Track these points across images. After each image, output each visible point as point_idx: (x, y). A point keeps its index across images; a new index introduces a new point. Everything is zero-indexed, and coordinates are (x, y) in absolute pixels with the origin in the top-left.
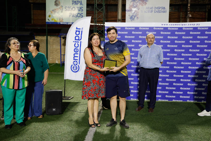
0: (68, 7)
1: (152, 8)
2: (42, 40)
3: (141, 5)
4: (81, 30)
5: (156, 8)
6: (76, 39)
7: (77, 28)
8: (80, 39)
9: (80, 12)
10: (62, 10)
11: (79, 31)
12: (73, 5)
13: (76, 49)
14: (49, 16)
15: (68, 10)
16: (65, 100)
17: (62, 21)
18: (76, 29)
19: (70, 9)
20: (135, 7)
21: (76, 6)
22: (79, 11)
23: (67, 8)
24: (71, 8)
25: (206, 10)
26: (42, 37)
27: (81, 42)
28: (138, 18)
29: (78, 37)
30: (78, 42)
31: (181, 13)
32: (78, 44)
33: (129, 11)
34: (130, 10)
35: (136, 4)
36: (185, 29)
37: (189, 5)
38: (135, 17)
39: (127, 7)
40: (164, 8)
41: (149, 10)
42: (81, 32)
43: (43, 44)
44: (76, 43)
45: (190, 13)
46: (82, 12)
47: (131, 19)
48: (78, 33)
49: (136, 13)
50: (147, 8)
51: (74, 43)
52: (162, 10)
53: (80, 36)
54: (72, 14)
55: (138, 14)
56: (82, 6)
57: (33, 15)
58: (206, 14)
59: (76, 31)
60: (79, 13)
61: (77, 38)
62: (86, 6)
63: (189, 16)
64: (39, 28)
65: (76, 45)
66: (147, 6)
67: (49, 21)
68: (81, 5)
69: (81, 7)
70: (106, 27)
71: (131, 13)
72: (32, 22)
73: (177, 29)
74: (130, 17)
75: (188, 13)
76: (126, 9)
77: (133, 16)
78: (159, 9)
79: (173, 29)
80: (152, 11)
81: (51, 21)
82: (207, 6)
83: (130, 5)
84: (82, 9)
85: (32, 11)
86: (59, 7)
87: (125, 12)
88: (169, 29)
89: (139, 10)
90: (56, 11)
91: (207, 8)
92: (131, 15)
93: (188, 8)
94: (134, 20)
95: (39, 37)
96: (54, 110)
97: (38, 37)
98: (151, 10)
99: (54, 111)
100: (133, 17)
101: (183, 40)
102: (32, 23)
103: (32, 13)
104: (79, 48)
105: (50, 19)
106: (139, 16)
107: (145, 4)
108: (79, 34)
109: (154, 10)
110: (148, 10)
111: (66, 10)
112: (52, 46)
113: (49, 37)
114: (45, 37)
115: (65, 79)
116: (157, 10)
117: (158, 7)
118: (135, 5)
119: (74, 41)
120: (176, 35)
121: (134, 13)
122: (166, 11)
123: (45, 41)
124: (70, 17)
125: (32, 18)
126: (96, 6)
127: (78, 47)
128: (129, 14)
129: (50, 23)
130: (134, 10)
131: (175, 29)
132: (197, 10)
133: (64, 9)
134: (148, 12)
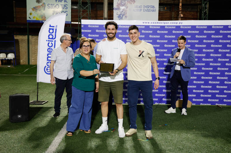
0: (51, 4)
1: (141, 7)
2: (22, 40)
3: (130, 4)
4: (55, 28)
5: (145, 6)
6: (49, 38)
7: (50, 25)
8: (54, 37)
9: (65, 10)
10: (45, 7)
11: (53, 29)
12: (56, 2)
13: (50, 48)
14: (30, 14)
15: (51, 8)
16: (37, 105)
17: (44, 19)
18: (50, 27)
19: (54, 7)
20: (123, 6)
21: (60, 3)
22: (63, 8)
23: (50, 6)
24: (54, 5)
25: (198, 10)
26: (23, 36)
27: (55, 41)
28: (126, 17)
29: (52, 35)
30: (52, 41)
31: (173, 13)
32: (52, 43)
33: (116, 9)
34: (118, 9)
35: (124, 2)
36: (167, 27)
37: (181, 5)
38: (123, 16)
39: (115, 6)
40: (153, 7)
41: (138, 8)
42: (55, 30)
43: (24, 44)
44: (49, 42)
45: (181, 13)
46: (66, 10)
47: (119, 18)
48: (51, 31)
49: (125, 12)
50: (135, 7)
51: (48, 42)
52: (151, 9)
53: (54, 34)
54: (55, 12)
55: (126, 13)
56: (67, 3)
57: (16, 13)
58: (197, 14)
59: (50, 29)
60: (63, 11)
61: (51, 37)
62: (71, 3)
63: (180, 16)
64: (22, 27)
65: (50, 45)
66: (136, 4)
67: (30, 19)
68: (65, 2)
69: (65, 5)
70: (83, 25)
71: (119, 11)
72: (15, 20)
73: (159, 27)
74: (118, 16)
75: (180, 12)
76: (114, 7)
77: (121, 14)
78: (149, 7)
79: (155, 27)
80: (141, 10)
81: (32, 19)
82: (199, 6)
83: (117, 3)
84: (66, 7)
85: (14, 9)
86: (41, 4)
87: (113, 11)
88: (150, 27)
89: (127, 8)
90: (38, 8)
91: (198, 8)
92: (119, 13)
93: (180, 7)
94: (122, 19)
95: (20, 36)
96: (19, 116)
97: (18, 36)
98: (140, 8)
99: (20, 118)
100: (121, 16)
101: (166, 39)
102: (15, 22)
103: (14, 10)
104: (53, 48)
105: (31, 17)
106: (128, 15)
107: (133, 2)
108: (53, 32)
109: (143, 8)
110: (136, 8)
111: (49, 7)
112: (34, 46)
113: (30, 36)
114: (27, 36)
115: (37, 82)
116: (146, 9)
117: (147, 6)
118: (122, 3)
119: (48, 40)
120: (158, 34)
121: (122, 11)
122: (155, 10)
123: (27, 41)
124: (53, 15)
125: (15, 16)
126: (80, 3)
127: (52, 46)
128: (116, 13)
129: (31, 22)
130: (122, 8)
131: (157, 27)
132: (189, 10)
133: (47, 6)
134: (137, 11)
